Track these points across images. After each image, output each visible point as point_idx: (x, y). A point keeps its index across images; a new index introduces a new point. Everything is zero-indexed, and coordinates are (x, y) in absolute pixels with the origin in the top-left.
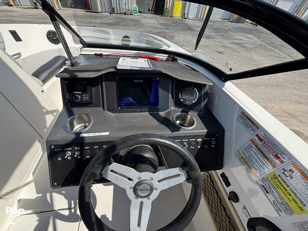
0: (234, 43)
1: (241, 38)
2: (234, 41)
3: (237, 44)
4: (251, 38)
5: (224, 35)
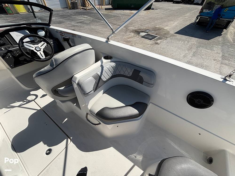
0: (78, 22)
1: (81, 18)
2: (78, 21)
3: (80, 22)
4: (87, 17)
5: (69, 19)
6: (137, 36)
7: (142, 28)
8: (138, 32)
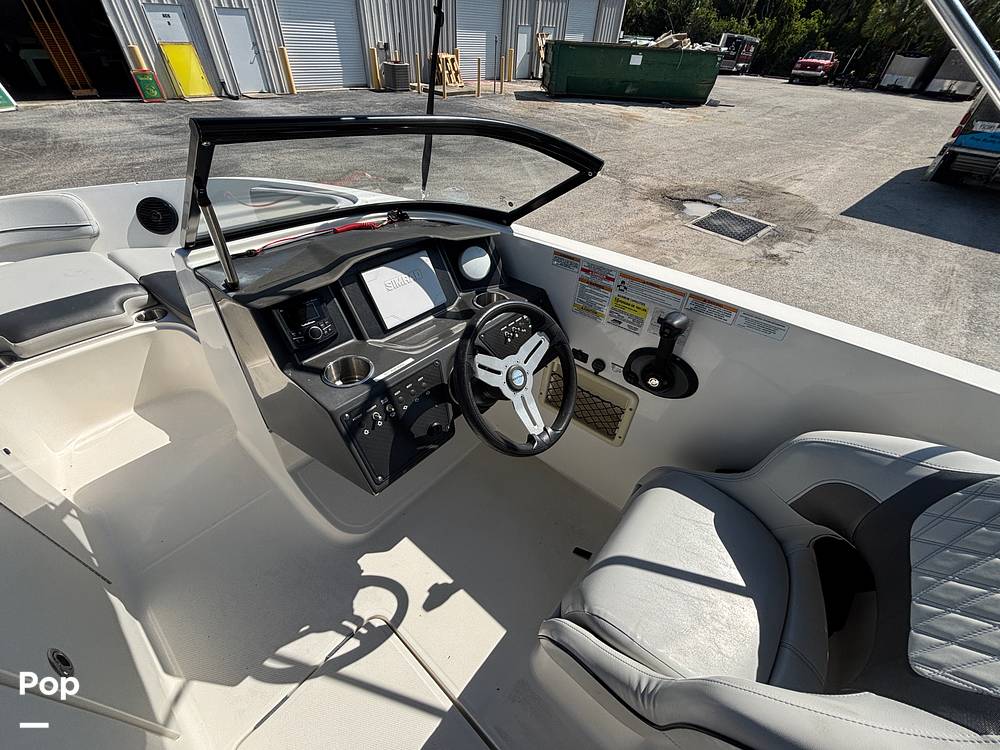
6: (677, 217)
7: (690, 183)
8: (675, 200)
